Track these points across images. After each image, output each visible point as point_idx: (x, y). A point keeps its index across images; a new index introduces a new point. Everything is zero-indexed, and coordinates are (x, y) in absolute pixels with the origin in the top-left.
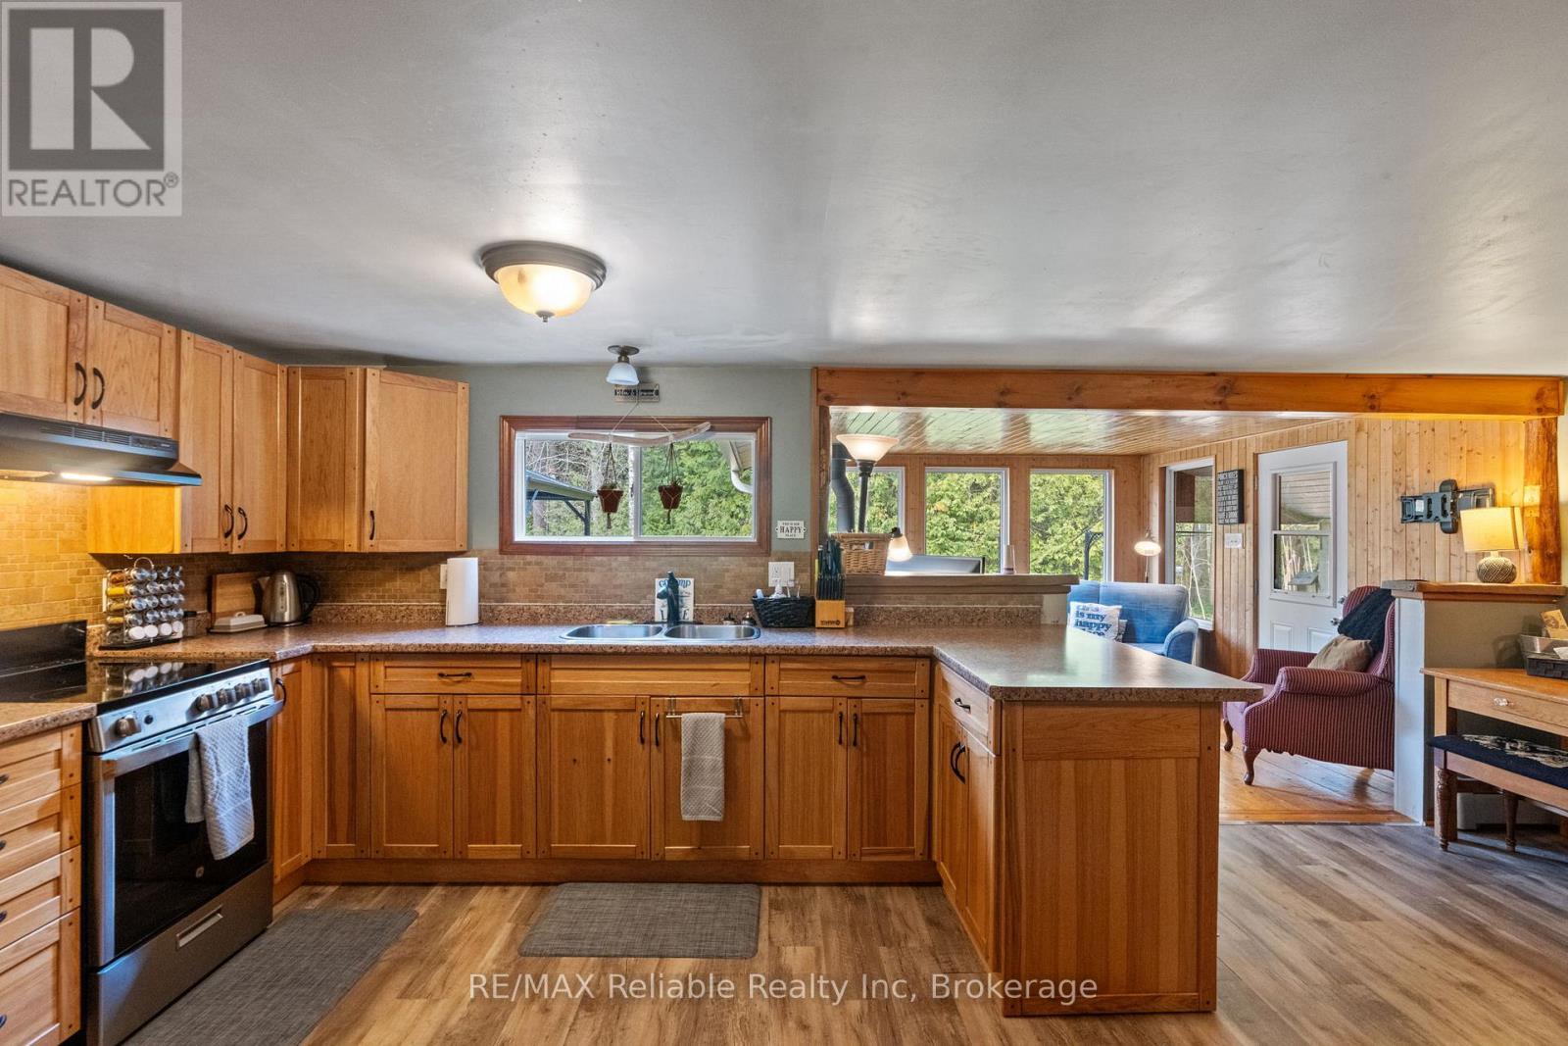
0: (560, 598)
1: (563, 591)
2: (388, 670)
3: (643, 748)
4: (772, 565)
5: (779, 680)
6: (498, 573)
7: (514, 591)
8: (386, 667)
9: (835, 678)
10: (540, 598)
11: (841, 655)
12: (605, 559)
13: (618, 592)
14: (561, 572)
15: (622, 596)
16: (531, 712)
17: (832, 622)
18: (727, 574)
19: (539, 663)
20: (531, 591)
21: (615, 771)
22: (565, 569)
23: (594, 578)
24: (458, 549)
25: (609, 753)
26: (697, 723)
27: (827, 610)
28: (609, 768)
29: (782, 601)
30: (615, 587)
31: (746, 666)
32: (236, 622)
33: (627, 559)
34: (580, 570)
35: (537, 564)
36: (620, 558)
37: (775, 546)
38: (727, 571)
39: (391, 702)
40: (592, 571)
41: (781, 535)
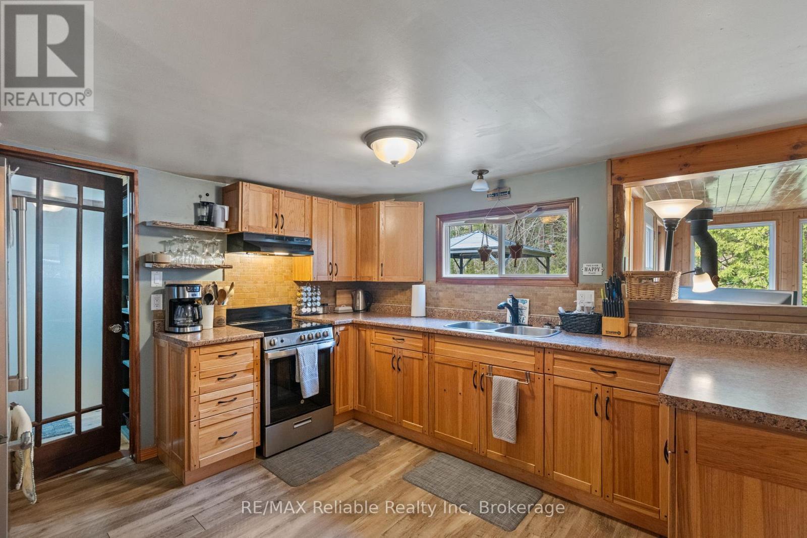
0: (462, 306)
1: (463, 303)
2: (377, 334)
3: (476, 391)
4: (579, 292)
5: (554, 365)
6: (436, 293)
7: (442, 301)
8: (375, 332)
9: (592, 369)
10: (453, 306)
11: (595, 355)
12: (482, 286)
13: (489, 305)
14: (462, 293)
15: (491, 307)
16: (427, 362)
17: (615, 332)
18: (549, 297)
19: (430, 338)
20: (449, 302)
21: (463, 401)
22: (464, 292)
23: (477, 297)
24: (419, 281)
25: (460, 390)
26: (501, 383)
27: (610, 324)
28: (460, 398)
29: (580, 315)
30: (488, 302)
31: (532, 353)
32: (341, 309)
33: (493, 286)
34: (470, 292)
35: (452, 288)
36: (490, 286)
37: (581, 281)
38: (549, 295)
39: (377, 348)
40: (477, 293)
41: (585, 273)
